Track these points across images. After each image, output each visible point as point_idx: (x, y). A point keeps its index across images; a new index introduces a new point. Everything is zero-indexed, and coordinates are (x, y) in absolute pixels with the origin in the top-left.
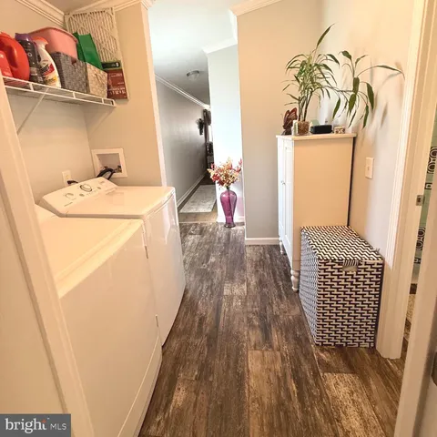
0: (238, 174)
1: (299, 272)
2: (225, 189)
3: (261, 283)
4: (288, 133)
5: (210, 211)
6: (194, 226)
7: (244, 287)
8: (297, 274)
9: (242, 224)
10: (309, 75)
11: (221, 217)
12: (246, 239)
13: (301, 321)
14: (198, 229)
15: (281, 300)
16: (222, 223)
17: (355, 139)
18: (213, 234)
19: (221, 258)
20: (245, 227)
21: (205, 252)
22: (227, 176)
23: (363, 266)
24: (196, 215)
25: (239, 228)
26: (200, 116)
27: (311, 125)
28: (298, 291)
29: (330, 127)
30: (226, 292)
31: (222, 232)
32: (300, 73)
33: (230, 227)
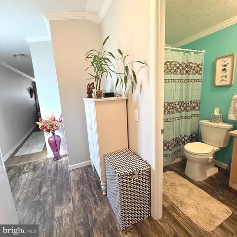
0: (60, 123)
1: (106, 182)
2: (52, 134)
3: (83, 197)
4: (90, 97)
5: (41, 150)
6: (27, 166)
7: (71, 204)
8: (105, 184)
9: (66, 155)
10: (99, 63)
11: (50, 154)
12: (69, 166)
13: (111, 217)
14: (32, 166)
15: (97, 205)
16: (50, 158)
17: (127, 100)
18: (44, 168)
19: (51, 186)
20: (68, 157)
21: (38, 184)
22: (52, 126)
23: (141, 173)
24: (30, 156)
25: (64, 159)
26: (30, 86)
27: (103, 92)
28: (106, 194)
29: (113, 93)
30: (57, 214)
31: (51, 165)
32: (94, 61)
33: (57, 160)
